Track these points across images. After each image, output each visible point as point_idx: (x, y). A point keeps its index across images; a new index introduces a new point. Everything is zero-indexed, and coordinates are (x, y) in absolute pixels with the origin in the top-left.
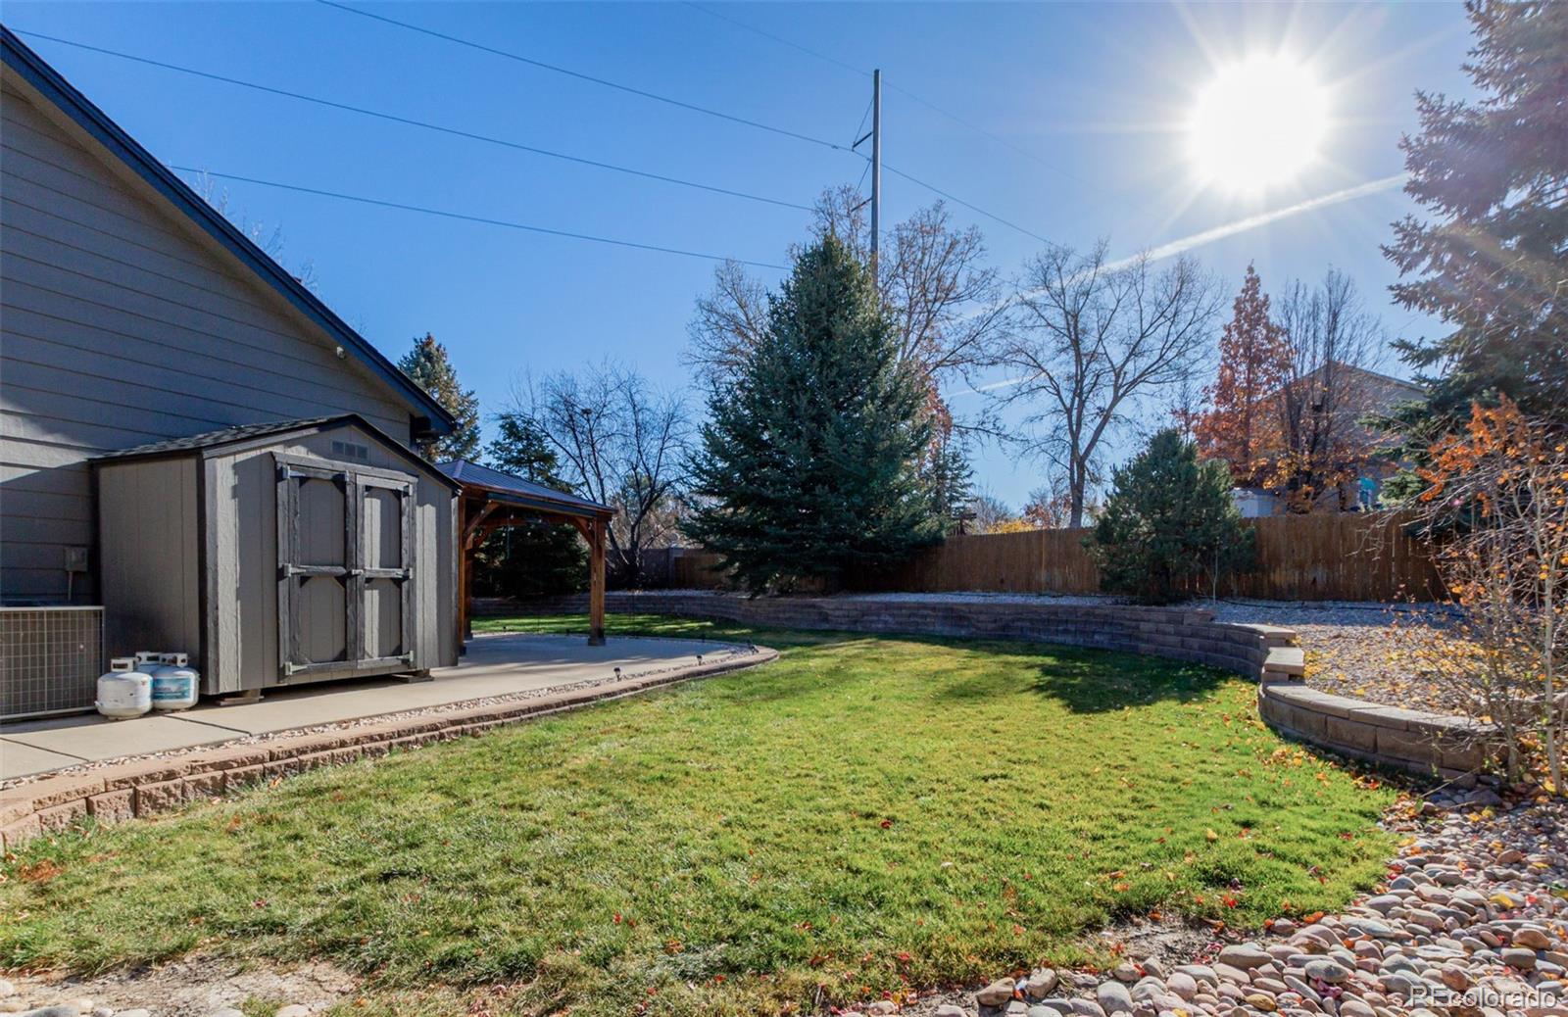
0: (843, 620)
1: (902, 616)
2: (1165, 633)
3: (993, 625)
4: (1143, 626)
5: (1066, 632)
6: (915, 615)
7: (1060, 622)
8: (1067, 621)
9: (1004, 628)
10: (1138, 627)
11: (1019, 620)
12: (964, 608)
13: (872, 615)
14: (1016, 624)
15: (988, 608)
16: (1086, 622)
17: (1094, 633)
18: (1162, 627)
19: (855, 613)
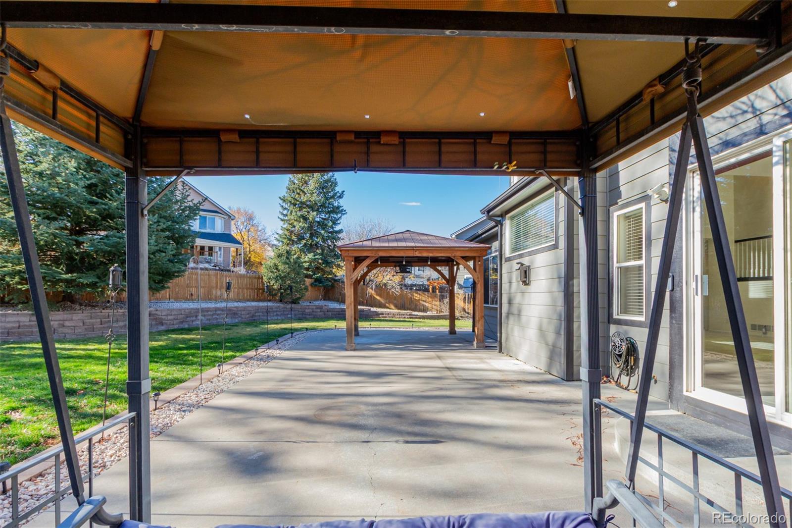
0: (175, 322)
1: (210, 315)
2: (316, 312)
3: (248, 316)
4: (306, 310)
5: (277, 315)
6: (215, 314)
7: (274, 312)
8: (277, 311)
9: (252, 317)
10: (304, 311)
11: (257, 312)
12: (235, 309)
13: (192, 316)
14: (257, 314)
15: (245, 308)
16: (284, 311)
17: (288, 314)
18: (315, 310)
19: (182, 316)
